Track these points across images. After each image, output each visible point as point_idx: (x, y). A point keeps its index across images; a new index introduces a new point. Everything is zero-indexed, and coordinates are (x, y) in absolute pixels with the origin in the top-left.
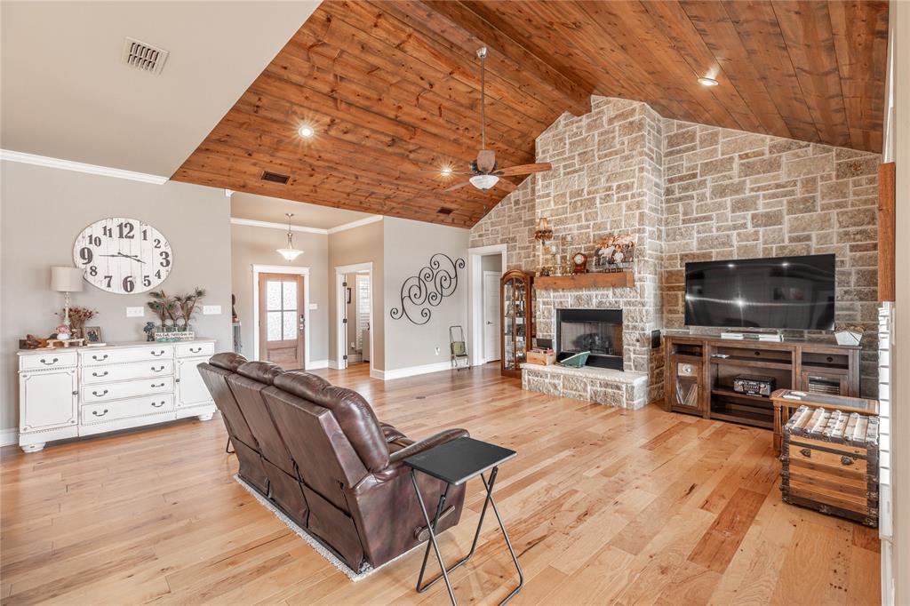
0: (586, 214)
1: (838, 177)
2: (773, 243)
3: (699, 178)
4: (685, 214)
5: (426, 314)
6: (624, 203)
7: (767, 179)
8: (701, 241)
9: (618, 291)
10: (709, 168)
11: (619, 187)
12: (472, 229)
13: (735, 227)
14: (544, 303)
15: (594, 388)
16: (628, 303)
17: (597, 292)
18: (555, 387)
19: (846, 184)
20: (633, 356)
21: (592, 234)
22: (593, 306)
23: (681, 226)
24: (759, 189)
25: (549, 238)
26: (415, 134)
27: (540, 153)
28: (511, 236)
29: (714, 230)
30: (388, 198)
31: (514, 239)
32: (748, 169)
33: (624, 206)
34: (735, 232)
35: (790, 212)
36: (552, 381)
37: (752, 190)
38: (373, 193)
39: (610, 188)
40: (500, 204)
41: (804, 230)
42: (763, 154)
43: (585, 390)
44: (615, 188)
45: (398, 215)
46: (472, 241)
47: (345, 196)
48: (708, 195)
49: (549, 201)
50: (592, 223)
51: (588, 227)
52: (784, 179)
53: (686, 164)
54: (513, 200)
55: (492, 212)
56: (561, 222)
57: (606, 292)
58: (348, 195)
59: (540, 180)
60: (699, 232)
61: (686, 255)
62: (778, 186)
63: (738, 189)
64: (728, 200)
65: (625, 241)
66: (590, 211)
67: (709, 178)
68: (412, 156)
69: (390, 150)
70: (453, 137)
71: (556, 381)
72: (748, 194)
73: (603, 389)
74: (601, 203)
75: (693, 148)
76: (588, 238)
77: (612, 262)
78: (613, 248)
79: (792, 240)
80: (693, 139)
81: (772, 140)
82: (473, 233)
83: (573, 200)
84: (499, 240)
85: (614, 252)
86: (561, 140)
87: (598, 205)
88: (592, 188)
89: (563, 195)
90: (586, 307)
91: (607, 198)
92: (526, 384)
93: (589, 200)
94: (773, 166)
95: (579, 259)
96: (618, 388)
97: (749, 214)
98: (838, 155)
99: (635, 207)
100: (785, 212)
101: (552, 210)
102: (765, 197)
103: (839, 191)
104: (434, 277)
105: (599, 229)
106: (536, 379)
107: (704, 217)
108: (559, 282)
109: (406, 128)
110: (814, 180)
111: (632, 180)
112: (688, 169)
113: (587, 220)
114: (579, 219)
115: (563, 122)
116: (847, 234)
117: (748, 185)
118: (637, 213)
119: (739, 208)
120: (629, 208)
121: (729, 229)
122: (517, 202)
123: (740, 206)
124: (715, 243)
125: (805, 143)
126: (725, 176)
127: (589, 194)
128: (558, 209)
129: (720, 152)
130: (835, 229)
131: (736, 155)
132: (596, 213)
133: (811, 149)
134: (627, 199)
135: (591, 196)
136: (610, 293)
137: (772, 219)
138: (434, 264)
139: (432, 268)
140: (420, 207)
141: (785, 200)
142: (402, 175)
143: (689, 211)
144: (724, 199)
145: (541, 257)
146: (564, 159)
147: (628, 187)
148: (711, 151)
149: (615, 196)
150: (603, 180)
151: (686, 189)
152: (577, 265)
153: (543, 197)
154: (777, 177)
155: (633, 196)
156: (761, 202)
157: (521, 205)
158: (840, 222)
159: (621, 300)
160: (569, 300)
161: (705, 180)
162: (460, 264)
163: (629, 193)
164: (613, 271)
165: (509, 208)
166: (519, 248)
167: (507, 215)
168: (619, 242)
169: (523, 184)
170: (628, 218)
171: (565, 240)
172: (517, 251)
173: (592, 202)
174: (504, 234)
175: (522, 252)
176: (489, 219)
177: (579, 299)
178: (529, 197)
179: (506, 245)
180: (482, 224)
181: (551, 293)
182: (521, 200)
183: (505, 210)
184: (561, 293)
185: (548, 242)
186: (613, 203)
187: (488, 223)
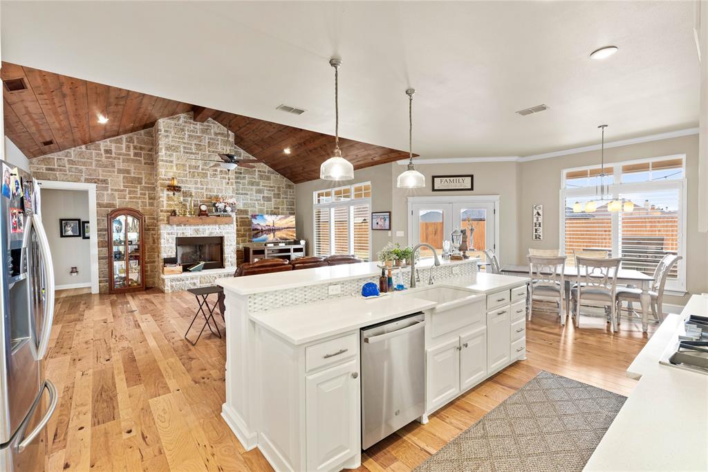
0: (201, 181)
1: (286, 188)
2: (269, 209)
3: (243, 175)
6: (224, 181)
7: (267, 183)
8: (244, 204)
9: (221, 226)
12: (34, 160)
13: (257, 200)
14: (169, 234)
16: (228, 233)
17: (209, 227)
18: (194, 284)
19: (287, 191)
20: (230, 259)
21: (205, 193)
22: (206, 235)
24: (265, 186)
25: (179, 191)
27: (163, 131)
28: (101, 177)
29: (249, 200)
31: (105, 181)
32: (261, 177)
34: (257, 202)
35: (274, 198)
36: (192, 281)
37: (263, 186)
39: (216, 171)
40: (83, 147)
41: (278, 205)
42: (266, 173)
48: (246, 183)
49: (172, 166)
50: (205, 187)
51: (203, 189)
52: (272, 185)
54: (102, 149)
55: (73, 151)
56: (184, 182)
57: (214, 227)
60: (243, 200)
61: (241, 210)
62: (270, 187)
63: (258, 185)
64: (254, 188)
65: (231, 201)
66: (203, 180)
71: (195, 281)
72: (261, 187)
76: (203, 195)
77: (225, 211)
78: (224, 204)
79: (275, 208)
81: (268, 168)
82: (38, 164)
83: (192, 171)
84: (83, 179)
85: (225, 206)
86: (183, 130)
87: (209, 178)
88: (205, 167)
89: (184, 165)
90: (202, 236)
91: (214, 175)
92: (169, 289)
93: (203, 173)
94: (268, 178)
95: (204, 208)
97: (262, 195)
98: (286, 181)
100: (272, 197)
101: (174, 172)
102: (267, 190)
103: (285, 193)
105: (210, 191)
106: (178, 283)
107: (245, 193)
110: (280, 187)
113: (202, 185)
114: (196, 183)
115: (182, 120)
116: (288, 208)
117: (261, 184)
118: (231, 187)
119: (258, 193)
120: (227, 184)
121: (255, 201)
122: (108, 151)
123: (259, 191)
124: (250, 205)
125: (277, 173)
126: (253, 177)
127: (202, 169)
128: (179, 173)
130: (285, 206)
132: (207, 182)
133: (279, 176)
134: (226, 179)
135: (204, 171)
136: (217, 227)
137: (269, 199)
141: (272, 193)
143: (239, 189)
144: (252, 187)
145: (165, 203)
146: (185, 143)
147: (226, 173)
149: (219, 176)
151: (237, 178)
152: (202, 211)
153: (166, 161)
154: (270, 183)
155: (229, 178)
156: (265, 191)
157: (113, 155)
158: (286, 204)
159: (223, 231)
160: (189, 232)
161: (245, 177)
163: (227, 176)
164: (226, 216)
165: (98, 154)
166: (112, 190)
167: (94, 158)
168: (226, 201)
169: (117, 139)
170: (226, 189)
171: (186, 194)
172: (109, 192)
173: (205, 175)
174: (90, 175)
175: (116, 194)
176: (66, 156)
177: (197, 231)
178: (124, 151)
179: (94, 185)
180: (54, 159)
181: (175, 227)
182: (114, 151)
183: (91, 154)
184: (183, 227)
185: (176, 193)
186: (218, 179)
187: (64, 159)
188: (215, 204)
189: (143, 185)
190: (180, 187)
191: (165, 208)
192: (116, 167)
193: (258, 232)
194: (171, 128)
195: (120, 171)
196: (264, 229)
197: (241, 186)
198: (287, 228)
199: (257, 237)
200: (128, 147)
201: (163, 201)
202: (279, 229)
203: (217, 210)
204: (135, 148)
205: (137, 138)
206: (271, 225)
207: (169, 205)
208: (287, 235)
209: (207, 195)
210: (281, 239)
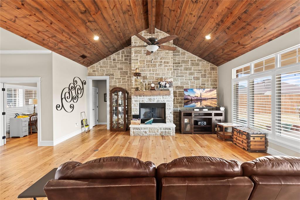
0: (153, 69)
1: (210, 70)
2: (198, 85)
3: (181, 64)
4: (177, 74)
5: (72, 107)
7: (197, 68)
8: (181, 83)
9: (164, 97)
10: (184, 62)
11: (165, 62)
12: (89, 67)
13: (190, 80)
14: (135, 101)
15: (161, 131)
16: (168, 101)
17: (157, 97)
18: (146, 132)
19: (212, 72)
20: (169, 118)
21: (155, 77)
22: (155, 102)
23: (176, 77)
24: (195, 70)
25: (140, 76)
26: (97, 13)
27: (133, 43)
28: (111, 73)
29: (184, 80)
30: (61, 42)
31: (113, 75)
32: (193, 64)
33: (166, 69)
34: (189, 81)
35: (202, 77)
36: (144, 130)
37: (194, 70)
38: (55, 36)
39: (161, 62)
40: (105, 59)
41: (204, 82)
42: (196, 61)
43: (158, 132)
44: (163, 62)
45: (61, 53)
46: (89, 73)
47: (36, 32)
48: (183, 69)
49: (138, 62)
50: (155, 73)
51: (154, 74)
52: (200, 69)
53: (177, 59)
54: (112, 58)
55: (101, 61)
56: (143, 71)
57: (160, 97)
58: (39, 32)
59: (133, 53)
60: (180, 80)
61: (177, 86)
62: (199, 70)
63: (190, 69)
64: (188, 72)
65: (169, 80)
66: (154, 68)
67: (183, 64)
68: (88, 24)
69: (80, 15)
70: (110, 22)
71: (146, 130)
72: (192, 71)
73: (165, 130)
74: (158, 66)
75: (179, 55)
76: (154, 78)
77: (165, 87)
78: (165, 82)
79: (202, 84)
80: (179, 52)
81: (198, 58)
82: (90, 69)
83: (148, 63)
84: (105, 74)
85: (166, 84)
87: (157, 67)
88: (155, 61)
89: (144, 61)
90: (153, 102)
91: (160, 65)
92: (132, 133)
93: (154, 64)
94: (198, 65)
95: (153, 85)
96: (170, 129)
97: (193, 76)
98: (211, 65)
99: (170, 70)
100: (200, 77)
101: (139, 66)
102: (196, 72)
103: (210, 73)
104: (75, 89)
105: (158, 75)
106: (137, 130)
107: (182, 76)
108: (145, 93)
109: (95, 8)
110: (206, 70)
111: (169, 61)
112: (178, 61)
113: (153, 71)
114: (150, 71)
116: (212, 84)
117: (193, 69)
118: (171, 71)
119: (190, 75)
120: (168, 70)
121: (188, 80)
122: (114, 60)
123: (191, 74)
124: (185, 83)
125: (204, 60)
126: (187, 65)
128: (141, 66)
129: (186, 58)
130: (210, 83)
131: (190, 60)
132: (156, 69)
133: (205, 62)
134: (167, 67)
135: (155, 63)
136: (162, 97)
137: (198, 79)
138: (75, 82)
139: (74, 84)
140: (74, 52)
141: (200, 74)
142: (77, 32)
143: (178, 73)
144: (187, 71)
145: (134, 83)
147: (168, 63)
148: (184, 57)
149: (163, 65)
150: (159, 58)
151: (177, 67)
152: (152, 87)
153: (135, 60)
154: (199, 68)
155: (169, 66)
156: (195, 74)
157: (116, 61)
158: (211, 81)
159: (165, 100)
160: (146, 100)
161: (182, 65)
162: (84, 83)
163: (168, 65)
164: (166, 90)
165: (110, 61)
166: (115, 78)
167: (109, 64)
168: (167, 80)
169: (118, 53)
170: (167, 73)
171: (145, 78)
172: (114, 80)
173: (155, 65)
174: (107, 72)
175: (117, 80)
176: (99, 64)
177: (150, 99)
178: (120, 59)
179: (108, 77)
180: (95, 66)
181: (139, 97)
182: (116, 59)
183: (108, 62)
184: (143, 97)
185: (139, 77)
186: (163, 67)
187: (98, 66)
188: (160, 82)
189: (128, 75)
190: (140, 74)
191: (134, 87)
192: (117, 67)
193: (187, 101)
194: (137, 40)
195: (119, 69)
196: (193, 99)
197: (179, 71)
198: (211, 99)
199: (188, 104)
200: (122, 56)
201: (133, 83)
202: (205, 99)
203: (160, 86)
204: (125, 56)
205: (126, 51)
206: (199, 96)
207: (136, 85)
208: (211, 103)
209: (156, 77)
210: (206, 106)
